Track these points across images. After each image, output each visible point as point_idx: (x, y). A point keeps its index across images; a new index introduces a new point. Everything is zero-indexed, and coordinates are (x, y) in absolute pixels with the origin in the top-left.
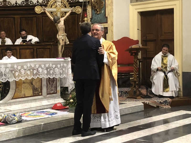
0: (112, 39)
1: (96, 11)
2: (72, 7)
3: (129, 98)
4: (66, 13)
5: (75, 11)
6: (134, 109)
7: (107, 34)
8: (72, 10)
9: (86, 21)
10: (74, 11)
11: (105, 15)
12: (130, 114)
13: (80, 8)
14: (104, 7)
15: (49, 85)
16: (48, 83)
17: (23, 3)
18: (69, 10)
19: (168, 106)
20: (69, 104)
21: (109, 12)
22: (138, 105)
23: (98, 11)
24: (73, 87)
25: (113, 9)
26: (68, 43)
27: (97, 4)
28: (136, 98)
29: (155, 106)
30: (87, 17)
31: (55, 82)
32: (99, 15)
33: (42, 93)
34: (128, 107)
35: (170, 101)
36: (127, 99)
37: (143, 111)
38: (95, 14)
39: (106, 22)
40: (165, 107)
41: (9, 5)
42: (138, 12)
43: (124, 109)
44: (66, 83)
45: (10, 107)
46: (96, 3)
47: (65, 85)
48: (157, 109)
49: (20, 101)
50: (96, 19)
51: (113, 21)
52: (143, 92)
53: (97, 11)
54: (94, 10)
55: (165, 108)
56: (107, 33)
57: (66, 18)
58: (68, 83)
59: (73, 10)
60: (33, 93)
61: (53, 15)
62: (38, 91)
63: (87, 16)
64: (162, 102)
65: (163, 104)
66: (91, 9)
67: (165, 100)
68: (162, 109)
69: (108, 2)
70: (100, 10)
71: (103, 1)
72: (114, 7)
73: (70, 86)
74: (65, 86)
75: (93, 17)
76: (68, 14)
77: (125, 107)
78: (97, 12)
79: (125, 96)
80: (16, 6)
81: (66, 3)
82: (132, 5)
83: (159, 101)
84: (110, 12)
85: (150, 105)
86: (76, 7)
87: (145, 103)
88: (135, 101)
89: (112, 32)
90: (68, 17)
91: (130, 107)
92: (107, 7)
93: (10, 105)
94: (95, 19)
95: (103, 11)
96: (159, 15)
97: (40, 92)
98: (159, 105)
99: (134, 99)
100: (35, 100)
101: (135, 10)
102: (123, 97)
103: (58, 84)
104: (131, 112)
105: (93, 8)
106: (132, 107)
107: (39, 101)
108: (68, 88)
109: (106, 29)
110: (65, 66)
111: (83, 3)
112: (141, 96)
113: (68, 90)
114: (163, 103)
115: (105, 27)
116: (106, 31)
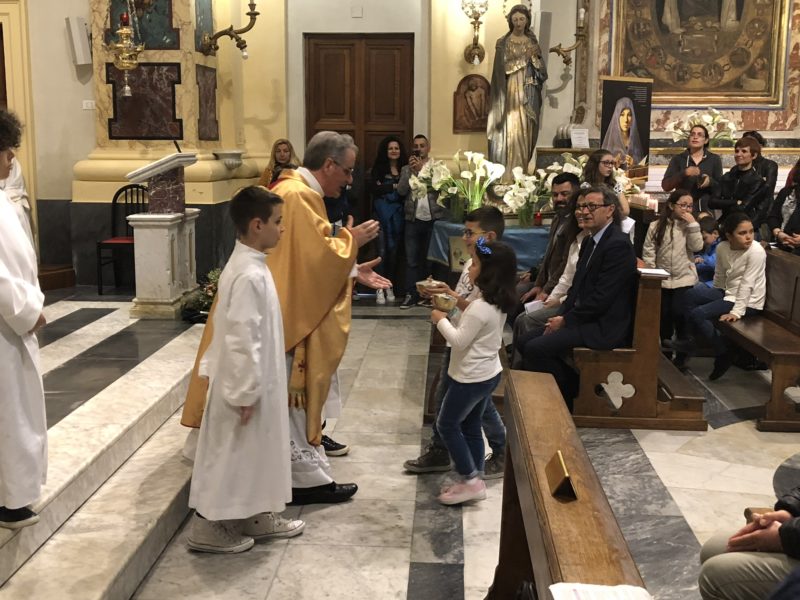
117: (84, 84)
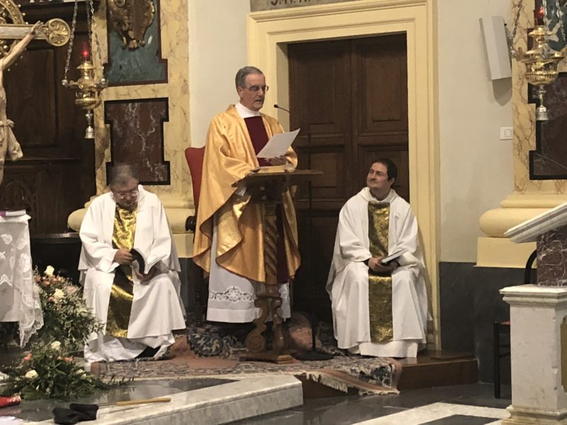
0: (186, 141)
1: (124, 38)
2: (34, 23)
3: (248, 360)
4: (9, 42)
5: (46, 38)
6: (265, 400)
7: (165, 123)
8: (33, 33)
9: (88, 76)
10: (41, 37)
11: (159, 52)
12: (251, 419)
13: (63, 24)
14: (155, 22)
18: (23, 33)
19: (388, 389)
20: (22, 388)
21: (174, 43)
22: (283, 386)
23: (133, 37)
24: (36, 323)
25: (188, 31)
26: (20, 155)
27: (129, 10)
28: (273, 359)
29: (343, 388)
30: (89, 59)
32: (137, 52)
34: (247, 393)
35: (396, 371)
36: (243, 364)
37: (300, 406)
38: (121, 50)
39: (163, 78)
40: (378, 392)
42: (278, 44)
43: (230, 401)
44: (10, 308)
46: (125, 7)
47: (8, 313)
48: (349, 400)
50: (123, 68)
51: (187, 74)
52: (300, 338)
53: (129, 39)
54: (116, 34)
55: (380, 394)
56: (167, 120)
57: (11, 60)
58: (19, 306)
59: (37, 32)
63: (90, 54)
64: (368, 372)
65: (371, 381)
66: (105, 31)
67: (378, 366)
68: (366, 398)
69: (169, 5)
70: (141, 36)
71: (151, 3)
72: (192, 25)
73: (28, 320)
74: (7, 320)
75: (113, 58)
76: (17, 48)
77: (234, 396)
78: (128, 42)
79: (235, 353)
81: (11, 5)
82: (258, 19)
83: (359, 371)
84: (177, 44)
85: (326, 386)
86: (51, 21)
87: (308, 377)
88: (272, 370)
89: (185, 114)
90: (18, 57)
91: (252, 396)
92: (165, 23)
94: (121, 67)
95: (151, 38)
96: (354, 57)
98: (357, 383)
99: (270, 366)
101: (268, 35)
102: (225, 358)
104: (256, 414)
105: (112, 25)
106: (259, 394)
108: (18, 326)
109: (164, 103)
110: (7, 243)
111: (76, 7)
112: (294, 351)
113: (18, 335)
114: (373, 379)
115: (159, 96)
116: (163, 113)
117: (503, 104)
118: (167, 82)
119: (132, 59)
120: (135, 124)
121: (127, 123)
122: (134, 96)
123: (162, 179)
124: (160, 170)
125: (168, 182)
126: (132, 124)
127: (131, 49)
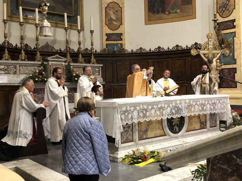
5: (224, 53)
7: (235, 74)
11: (234, 57)
13: (228, 50)
14: (233, 50)
15: (211, 119)
16: (211, 117)
17: (156, 50)
21: (238, 55)
25: (241, 52)
31: (215, 116)
32: (228, 57)
33: (206, 126)
38: (223, 57)
41: (144, 52)
45: (186, 140)
49: (192, 134)
51: (241, 62)
60: (200, 126)
61: (205, 56)
62: (204, 125)
69: (237, 46)
71: (232, 46)
76: (218, 56)
80: (150, 52)
86: (225, 49)
89: (241, 71)
92: (236, 50)
93: (185, 137)
95: (231, 54)
97: (205, 126)
100: (202, 132)
103: (218, 118)
107: (205, 134)
108: (226, 122)
109: (235, 69)
115: (234, 67)
116: (235, 71)
118: (236, 64)
119: (226, 59)
120: (227, 74)
121: (224, 74)
122: (227, 68)
123: (234, 87)
124: (234, 85)
125: (236, 87)
126: (226, 74)
127: (226, 57)
